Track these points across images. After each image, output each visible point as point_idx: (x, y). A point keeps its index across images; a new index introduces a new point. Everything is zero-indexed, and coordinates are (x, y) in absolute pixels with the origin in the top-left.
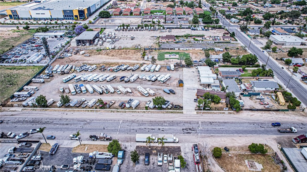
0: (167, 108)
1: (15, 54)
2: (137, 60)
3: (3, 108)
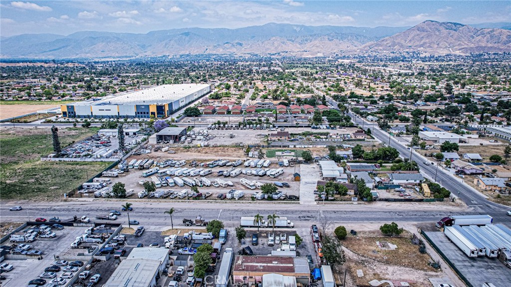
0: (279, 199)
1: (76, 150)
2: (239, 157)
3: (70, 198)
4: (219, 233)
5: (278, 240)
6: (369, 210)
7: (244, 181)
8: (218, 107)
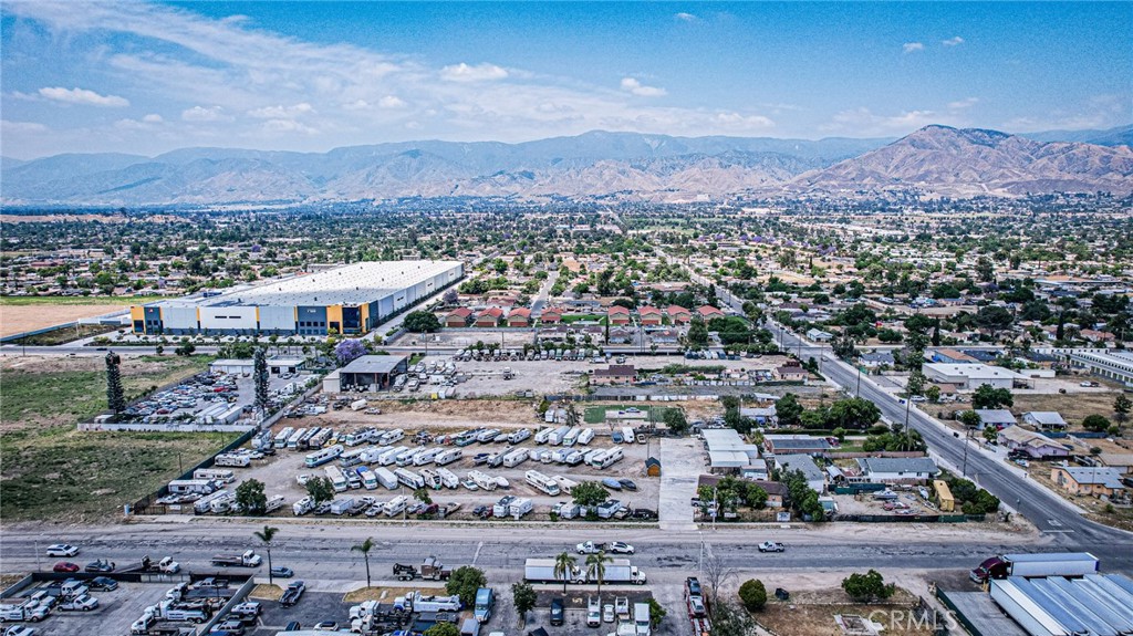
0: (613, 517)
1: (158, 406)
2: (524, 422)
3: (136, 516)
4: (474, 597)
5: (610, 613)
6: (817, 541)
7: (534, 476)
8: (480, 310)
